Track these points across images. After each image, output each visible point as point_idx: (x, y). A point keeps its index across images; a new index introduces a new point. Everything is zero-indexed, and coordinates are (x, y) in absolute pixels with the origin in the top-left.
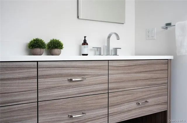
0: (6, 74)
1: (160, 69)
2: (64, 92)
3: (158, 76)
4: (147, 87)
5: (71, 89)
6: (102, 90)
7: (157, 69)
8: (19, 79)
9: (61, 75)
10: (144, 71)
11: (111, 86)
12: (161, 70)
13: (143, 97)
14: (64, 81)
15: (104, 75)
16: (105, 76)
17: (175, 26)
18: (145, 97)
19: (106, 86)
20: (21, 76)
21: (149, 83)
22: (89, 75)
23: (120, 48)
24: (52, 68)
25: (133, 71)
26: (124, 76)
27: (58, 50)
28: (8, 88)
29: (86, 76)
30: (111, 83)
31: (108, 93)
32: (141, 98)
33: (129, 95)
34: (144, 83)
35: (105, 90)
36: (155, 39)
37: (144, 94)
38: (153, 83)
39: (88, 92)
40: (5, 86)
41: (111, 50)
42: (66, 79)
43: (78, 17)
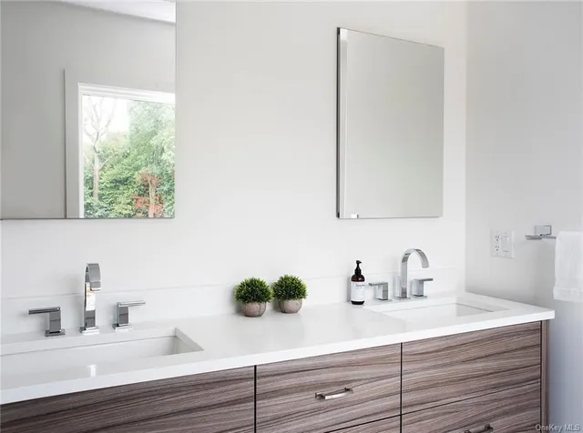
0: (196, 397)
1: (522, 345)
2: (307, 424)
3: (516, 362)
4: (489, 391)
5: (321, 415)
6: (387, 411)
7: (514, 347)
8: (221, 405)
9: (301, 388)
10: (482, 354)
11: (406, 398)
12: (524, 348)
13: (480, 418)
14: (307, 400)
15: (392, 376)
16: (393, 379)
17: (555, 238)
18: (484, 416)
19: (395, 401)
20: (224, 398)
21: (496, 382)
22: (360, 380)
23: (431, 280)
24: (284, 374)
25: (457, 359)
26: (437, 372)
27: (297, 301)
28: (200, 426)
29: (353, 384)
30: (407, 391)
31: (401, 415)
32: (474, 419)
33: (447, 416)
34: (483, 382)
35: (394, 409)
36: (513, 256)
37: (484, 408)
38: (504, 381)
39: (358, 418)
40: (193, 424)
41: (411, 283)
42: (312, 394)
43: (338, 215)
